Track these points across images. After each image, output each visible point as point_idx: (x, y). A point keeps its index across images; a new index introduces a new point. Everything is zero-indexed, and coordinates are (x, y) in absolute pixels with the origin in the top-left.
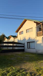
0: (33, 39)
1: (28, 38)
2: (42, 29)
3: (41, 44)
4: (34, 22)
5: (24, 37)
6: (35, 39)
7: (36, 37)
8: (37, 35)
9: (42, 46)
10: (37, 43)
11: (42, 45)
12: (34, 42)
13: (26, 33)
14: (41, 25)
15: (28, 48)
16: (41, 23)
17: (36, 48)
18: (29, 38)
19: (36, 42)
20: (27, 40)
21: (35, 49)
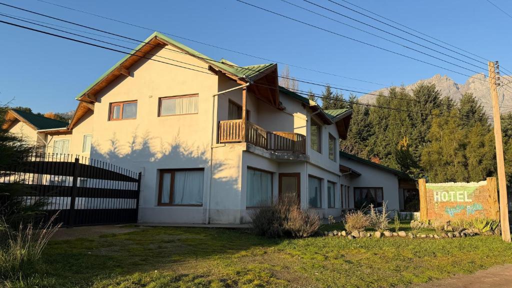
0: (195, 155)
1: (168, 149)
2: (244, 108)
3: (236, 180)
4: (211, 69)
5: (139, 140)
6: (208, 156)
7: (215, 145)
8: (220, 137)
9: (236, 190)
10: (217, 176)
11: (240, 185)
12: (202, 169)
13: (159, 116)
14: (242, 89)
15: (160, 203)
16: (242, 79)
17: (206, 200)
18: (175, 148)
19: (212, 173)
20: (159, 156)
21: (201, 206)
